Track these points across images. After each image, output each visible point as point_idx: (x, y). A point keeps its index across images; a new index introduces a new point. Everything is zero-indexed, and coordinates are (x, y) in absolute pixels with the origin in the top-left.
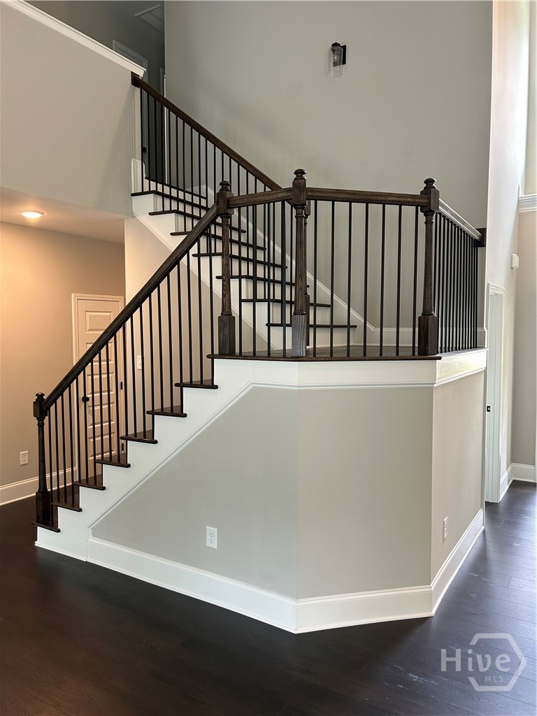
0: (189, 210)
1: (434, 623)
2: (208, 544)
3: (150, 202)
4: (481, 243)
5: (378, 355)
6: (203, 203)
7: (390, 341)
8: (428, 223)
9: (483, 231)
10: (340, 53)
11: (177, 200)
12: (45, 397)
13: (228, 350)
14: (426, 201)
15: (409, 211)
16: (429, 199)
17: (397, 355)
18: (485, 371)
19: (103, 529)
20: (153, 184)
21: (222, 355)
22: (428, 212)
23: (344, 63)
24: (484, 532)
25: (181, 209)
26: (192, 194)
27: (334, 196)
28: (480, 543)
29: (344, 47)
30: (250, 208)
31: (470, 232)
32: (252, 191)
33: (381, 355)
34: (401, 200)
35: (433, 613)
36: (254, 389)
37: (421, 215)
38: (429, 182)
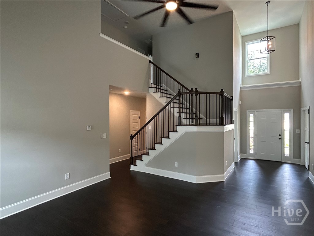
0: (163, 91)
1: (225, 182)
2: (175, 166)
3: (153, 89)
4: (232, 99)
5: (209, 125)
6: (163, 88)
7: (215, 122)
8: (222, 98)
9: (232, 97)
10: (197, 55)
11: (160, 89)
12: (133, 135)
13: (180, 124)
14: (221, 93)
15: (218, 95)
16: (222, 93)
17: (216, 125)
18: (234, 129)
19: (148, 165)
20: (154, 85)
21: (179, 125)
22: (222, 96)
23: (199, 57)
24: (234, 168)
25: (161, 91)
26: (160, 86)
27: (203, 93)
28: (234, 170)
29: (198, 54)
30: (185, 95)
31: (230, 98)
32: (184, 92)
33: (213, 125)
34: (216, 93)
35: (225, 180)
36: (186, 132)
37: (220, 96)
38: (222, 90)
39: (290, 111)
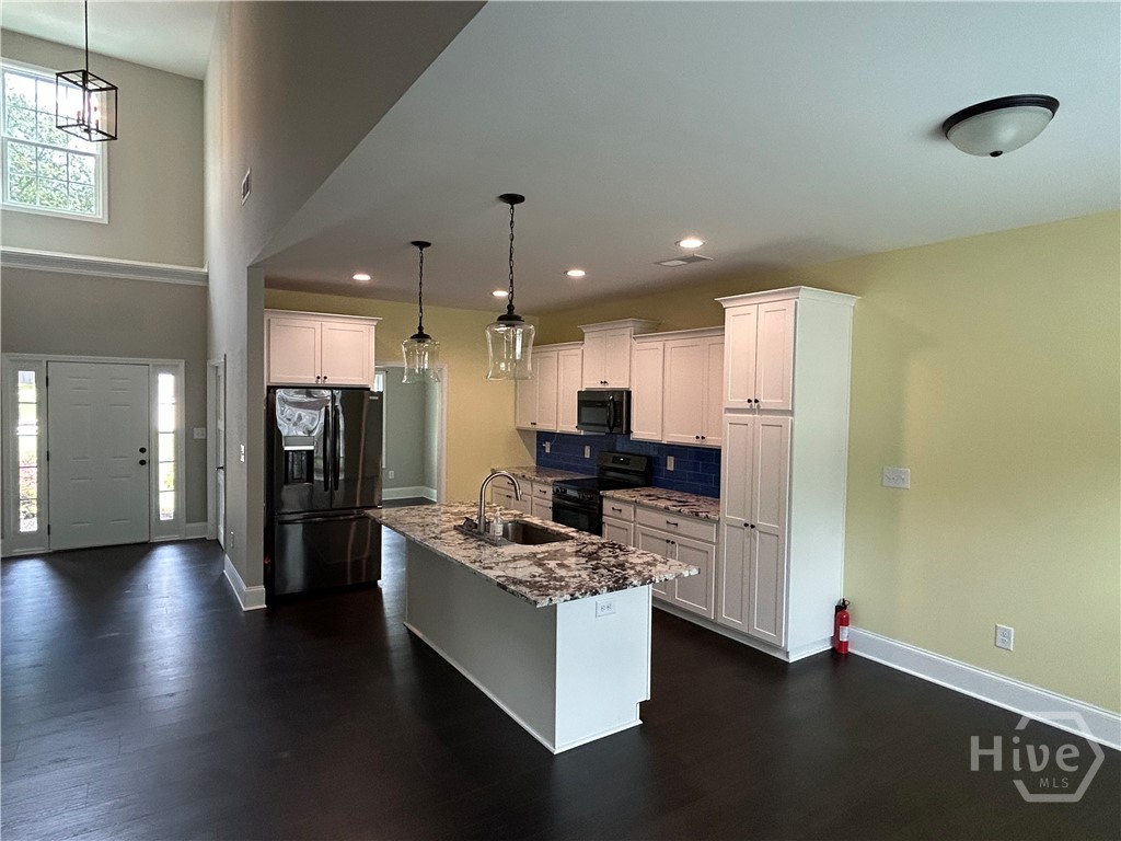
39: (177, 366)
